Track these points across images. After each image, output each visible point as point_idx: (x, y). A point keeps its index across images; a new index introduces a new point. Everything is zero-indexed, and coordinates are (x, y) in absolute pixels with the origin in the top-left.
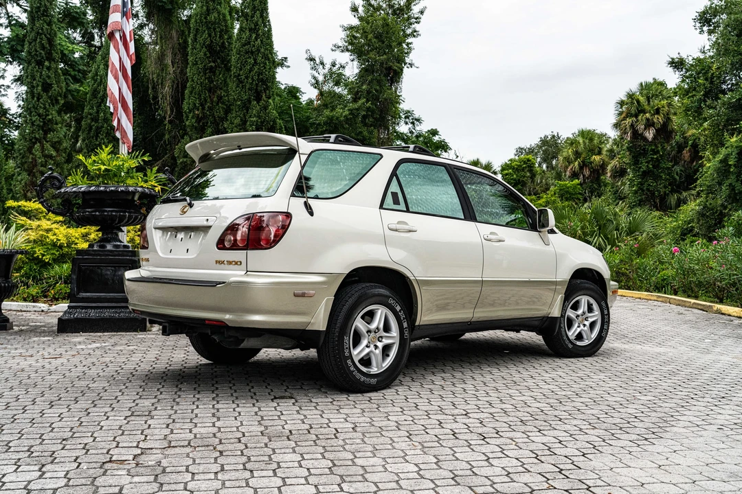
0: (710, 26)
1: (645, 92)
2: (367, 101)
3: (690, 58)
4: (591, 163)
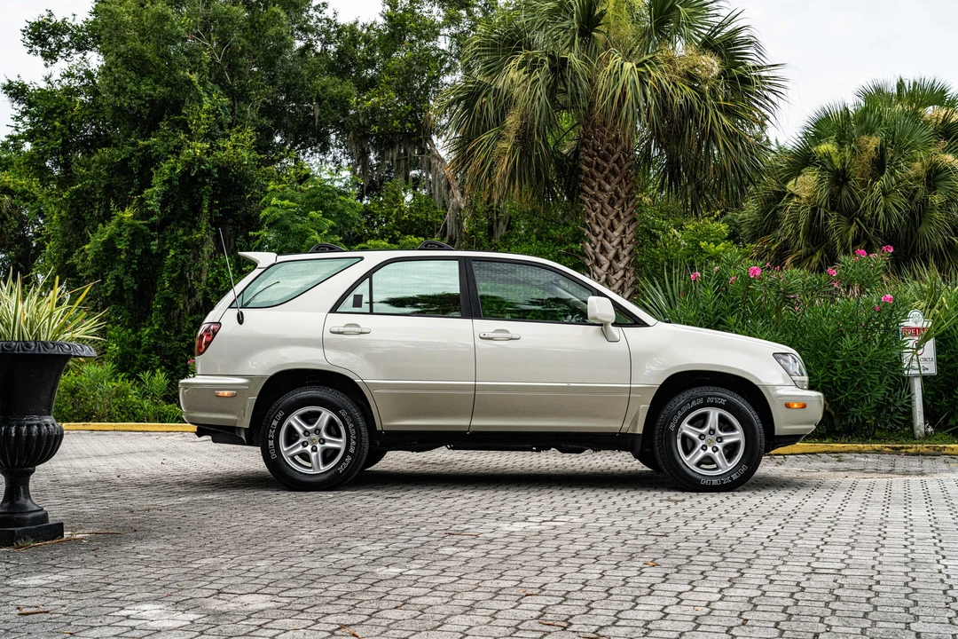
0: (44, 47)
3: (35, 86)
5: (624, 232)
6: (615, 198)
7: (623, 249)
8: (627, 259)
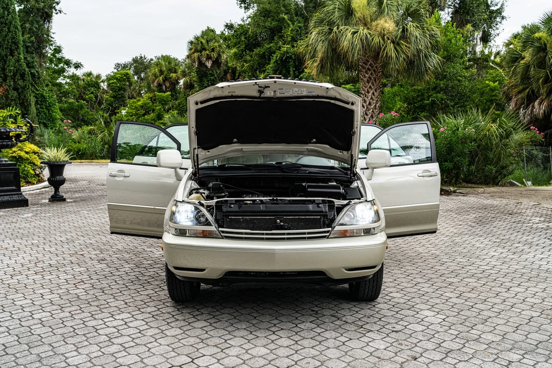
0: (245, 4)
1: (205, 37)
2: (31, 37)
3: (237, 24)
4: (170, 78)
5: (373, 94)
6: (369, 80)
7: (373, 100)
8: (374, 104)
